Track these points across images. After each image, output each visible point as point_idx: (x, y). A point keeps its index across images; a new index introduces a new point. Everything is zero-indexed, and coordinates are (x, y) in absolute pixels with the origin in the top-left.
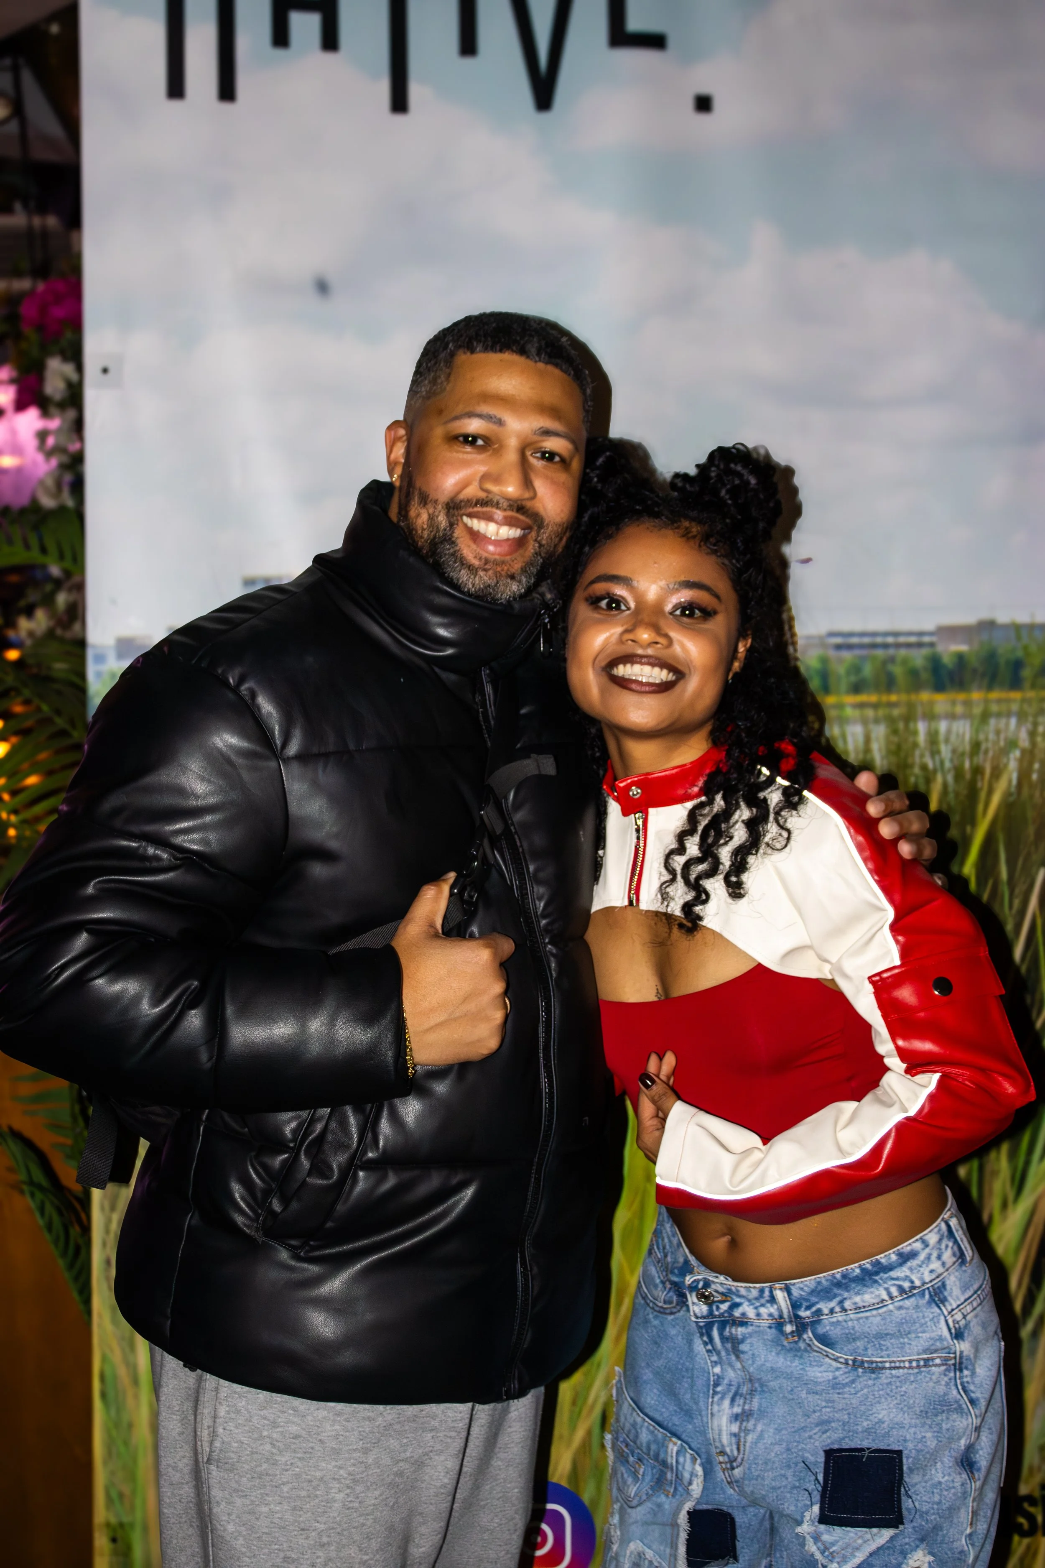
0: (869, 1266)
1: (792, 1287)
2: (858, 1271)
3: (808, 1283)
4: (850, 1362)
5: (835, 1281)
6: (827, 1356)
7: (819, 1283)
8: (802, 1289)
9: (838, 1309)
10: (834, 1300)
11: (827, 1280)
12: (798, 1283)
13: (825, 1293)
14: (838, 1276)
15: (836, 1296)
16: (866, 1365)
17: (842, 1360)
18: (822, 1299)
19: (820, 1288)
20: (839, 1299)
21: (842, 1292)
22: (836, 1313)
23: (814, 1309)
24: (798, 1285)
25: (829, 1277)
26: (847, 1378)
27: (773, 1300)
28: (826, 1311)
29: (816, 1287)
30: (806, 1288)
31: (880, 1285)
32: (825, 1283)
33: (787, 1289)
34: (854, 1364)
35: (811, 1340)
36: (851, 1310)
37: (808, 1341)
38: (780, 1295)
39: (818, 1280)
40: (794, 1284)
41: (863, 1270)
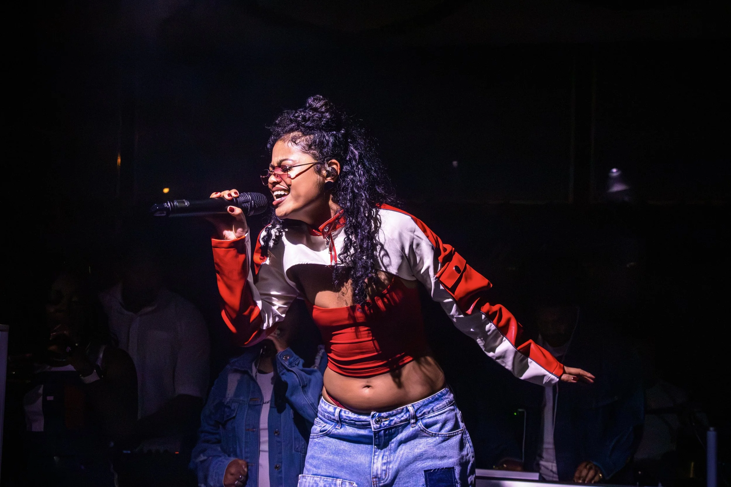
0: (440, 394)
1: (414, 405)
2: (437, 396)
3: (420, 403)
4: (434, 435)
5: (430, 401)
6: (425, 432)
7: (424, 402)
8: (418, 405)
9: (431, 411)
10: (430, 408)
11: (427, 401)
12: (416, 403)
13: (425, 405)
14: (431, 399)
15: (430, 406)
16: (440, 435)
17: (431, 434)
18: (425, 408)
19: (424, 404)
20: (432, 407)
21: (433, 405)
22: (430, 413)
23: (423, 412)
24: (417, 404)
25: (427, 399)
26: (431, 441)
27: (408, 411)
28: (427, 413)
29: (423, 404)
30: (419, 405)
31: (444, 401)
32: (426, 402)
33: (413, 406)
34: (435, 436)
35: (421, 425)
36: (436, 411)
37: (420, 426)
38: (411, 408)
39: (424, 401)
40: (415, 404)
41: (438, 395)
